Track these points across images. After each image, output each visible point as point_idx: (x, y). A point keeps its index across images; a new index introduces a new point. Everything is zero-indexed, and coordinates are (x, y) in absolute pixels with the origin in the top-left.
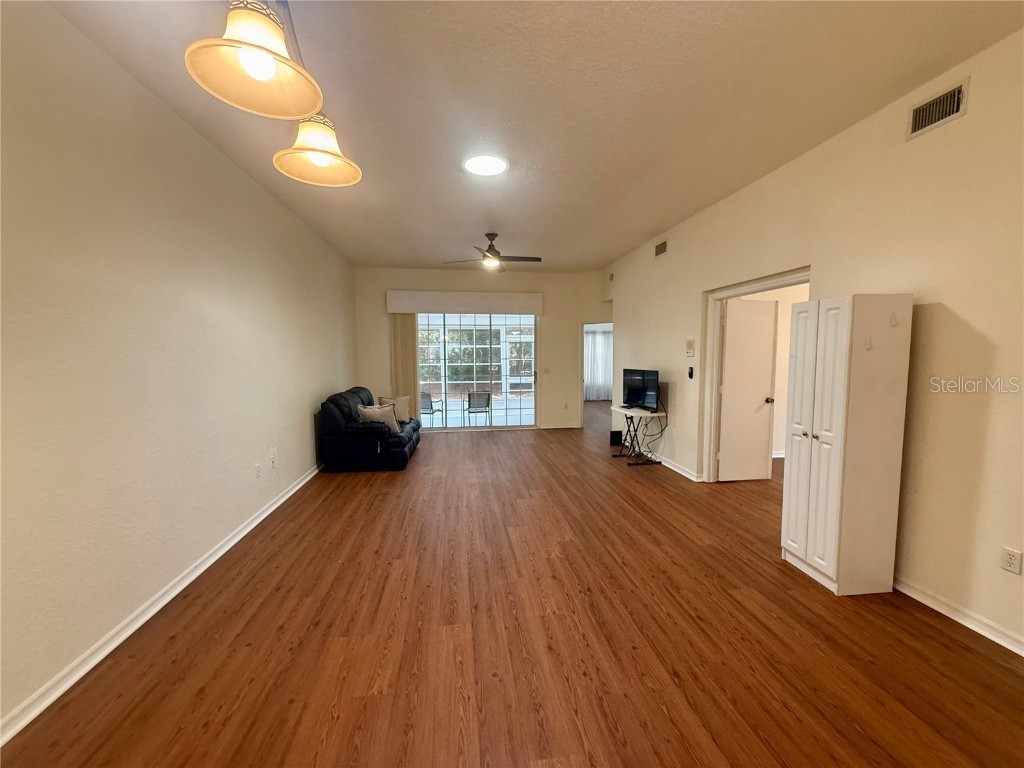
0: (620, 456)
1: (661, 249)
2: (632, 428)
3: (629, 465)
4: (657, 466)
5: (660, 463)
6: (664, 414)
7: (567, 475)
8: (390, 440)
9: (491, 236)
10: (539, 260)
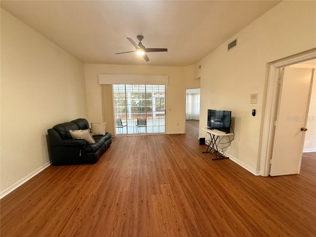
0: (207, 152)
1: (233, 45)
2: (213, 140)
3: (213, 159)
4: (227, 160)
5: (228, 158)
6: (233, 134)
7: (181, 168)
8: (86, 149)
9: (140, 37)
10: (166, 50)
